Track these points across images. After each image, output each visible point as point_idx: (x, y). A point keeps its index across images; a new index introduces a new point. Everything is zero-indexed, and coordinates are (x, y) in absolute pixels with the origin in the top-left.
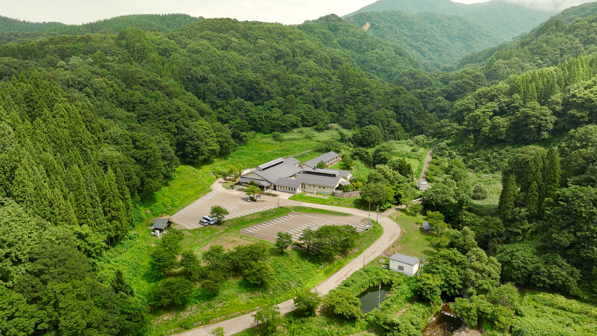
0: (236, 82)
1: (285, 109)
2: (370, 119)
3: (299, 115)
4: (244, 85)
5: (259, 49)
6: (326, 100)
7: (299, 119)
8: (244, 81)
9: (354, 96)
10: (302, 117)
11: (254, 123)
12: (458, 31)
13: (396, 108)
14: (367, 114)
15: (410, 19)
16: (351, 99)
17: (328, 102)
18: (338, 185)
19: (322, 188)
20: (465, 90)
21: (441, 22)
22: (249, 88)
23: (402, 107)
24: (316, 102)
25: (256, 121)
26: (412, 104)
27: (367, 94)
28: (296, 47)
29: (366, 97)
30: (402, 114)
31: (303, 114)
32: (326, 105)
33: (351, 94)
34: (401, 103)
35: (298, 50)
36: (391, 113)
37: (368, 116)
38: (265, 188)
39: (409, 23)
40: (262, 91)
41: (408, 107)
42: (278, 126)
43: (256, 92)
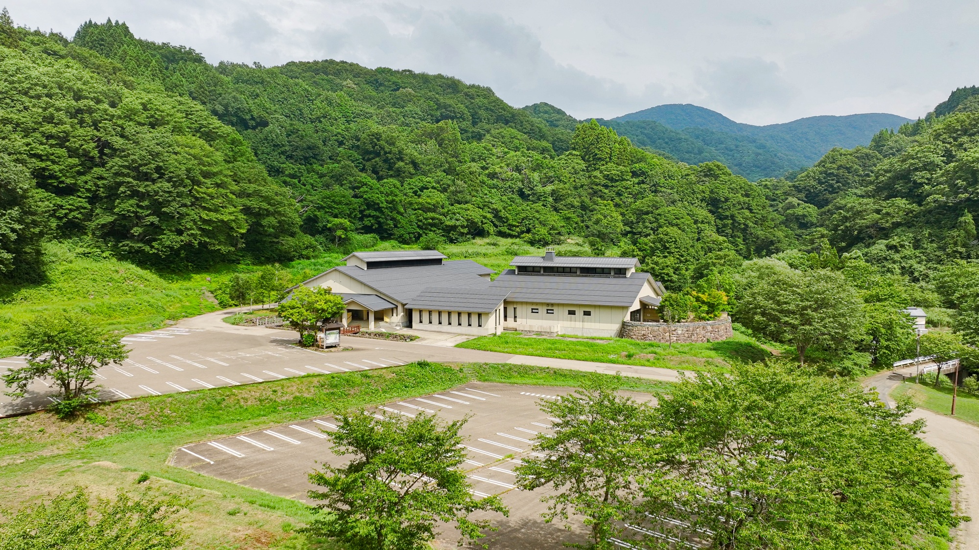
0: (341, 144)
1: (455, 193)
2: (655, 225)
3: (486, 209)
4: (358, 147)
5: (399, 100)
6: (549, 188)
7: (489, 216)
8: (358, 140)
9: (612, 180)
10: (496, 213)
11: (373, 213)
12: (753, 155)
13: (714, 204)
14: (647, 213)
15: (674, 134)
16: (606, 187)
17: (553, 193)
18: (636, 306)
19: (579, 312)
20: (846, 184)
21: (722, 143)
22: (370, 153)
23: (727, 200)
24: (527, 192)
25: (379, 209)
26: (747, 195)
27: (641, 178)
28: (480, 107)
29: (639, 184)
30: (726, 217)
31: (498, 206)
32: (551, 199)
33: (607, 177)
34: (724, 192)
35: (482, 113)
36: (703, 213)
37: (650, 217)
38: (372, 317)
39: (671, 140)
40: (401, 159)
41: (739, 203)
42: (435, 225)
43: (386, 161)
